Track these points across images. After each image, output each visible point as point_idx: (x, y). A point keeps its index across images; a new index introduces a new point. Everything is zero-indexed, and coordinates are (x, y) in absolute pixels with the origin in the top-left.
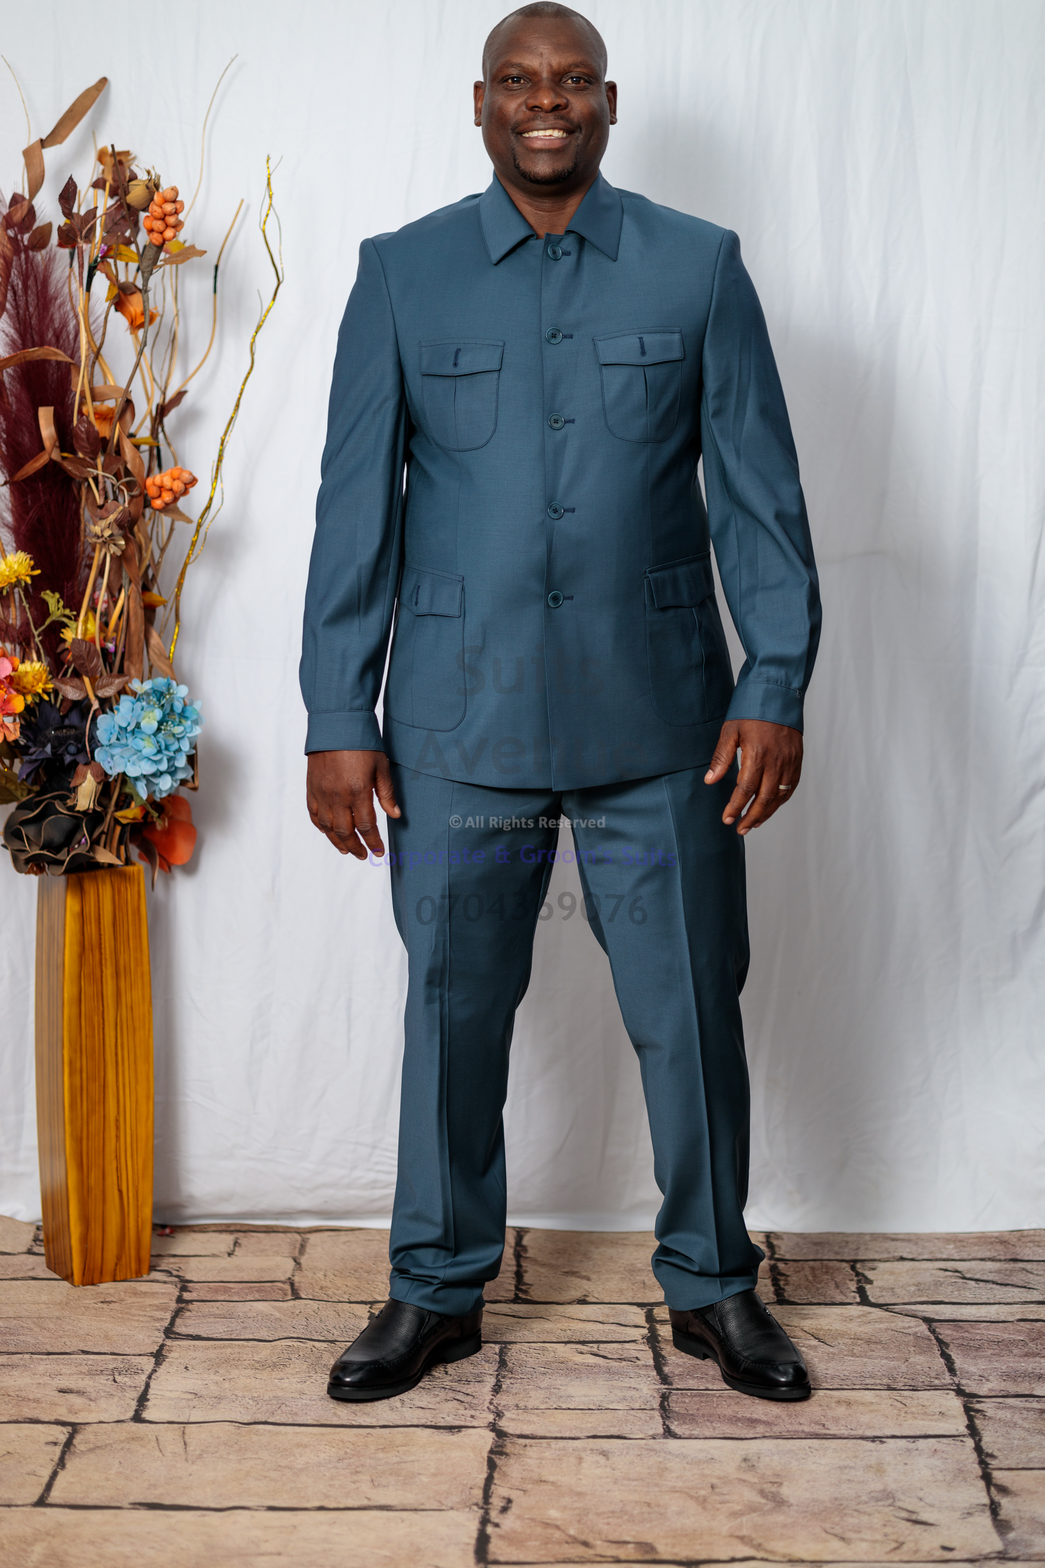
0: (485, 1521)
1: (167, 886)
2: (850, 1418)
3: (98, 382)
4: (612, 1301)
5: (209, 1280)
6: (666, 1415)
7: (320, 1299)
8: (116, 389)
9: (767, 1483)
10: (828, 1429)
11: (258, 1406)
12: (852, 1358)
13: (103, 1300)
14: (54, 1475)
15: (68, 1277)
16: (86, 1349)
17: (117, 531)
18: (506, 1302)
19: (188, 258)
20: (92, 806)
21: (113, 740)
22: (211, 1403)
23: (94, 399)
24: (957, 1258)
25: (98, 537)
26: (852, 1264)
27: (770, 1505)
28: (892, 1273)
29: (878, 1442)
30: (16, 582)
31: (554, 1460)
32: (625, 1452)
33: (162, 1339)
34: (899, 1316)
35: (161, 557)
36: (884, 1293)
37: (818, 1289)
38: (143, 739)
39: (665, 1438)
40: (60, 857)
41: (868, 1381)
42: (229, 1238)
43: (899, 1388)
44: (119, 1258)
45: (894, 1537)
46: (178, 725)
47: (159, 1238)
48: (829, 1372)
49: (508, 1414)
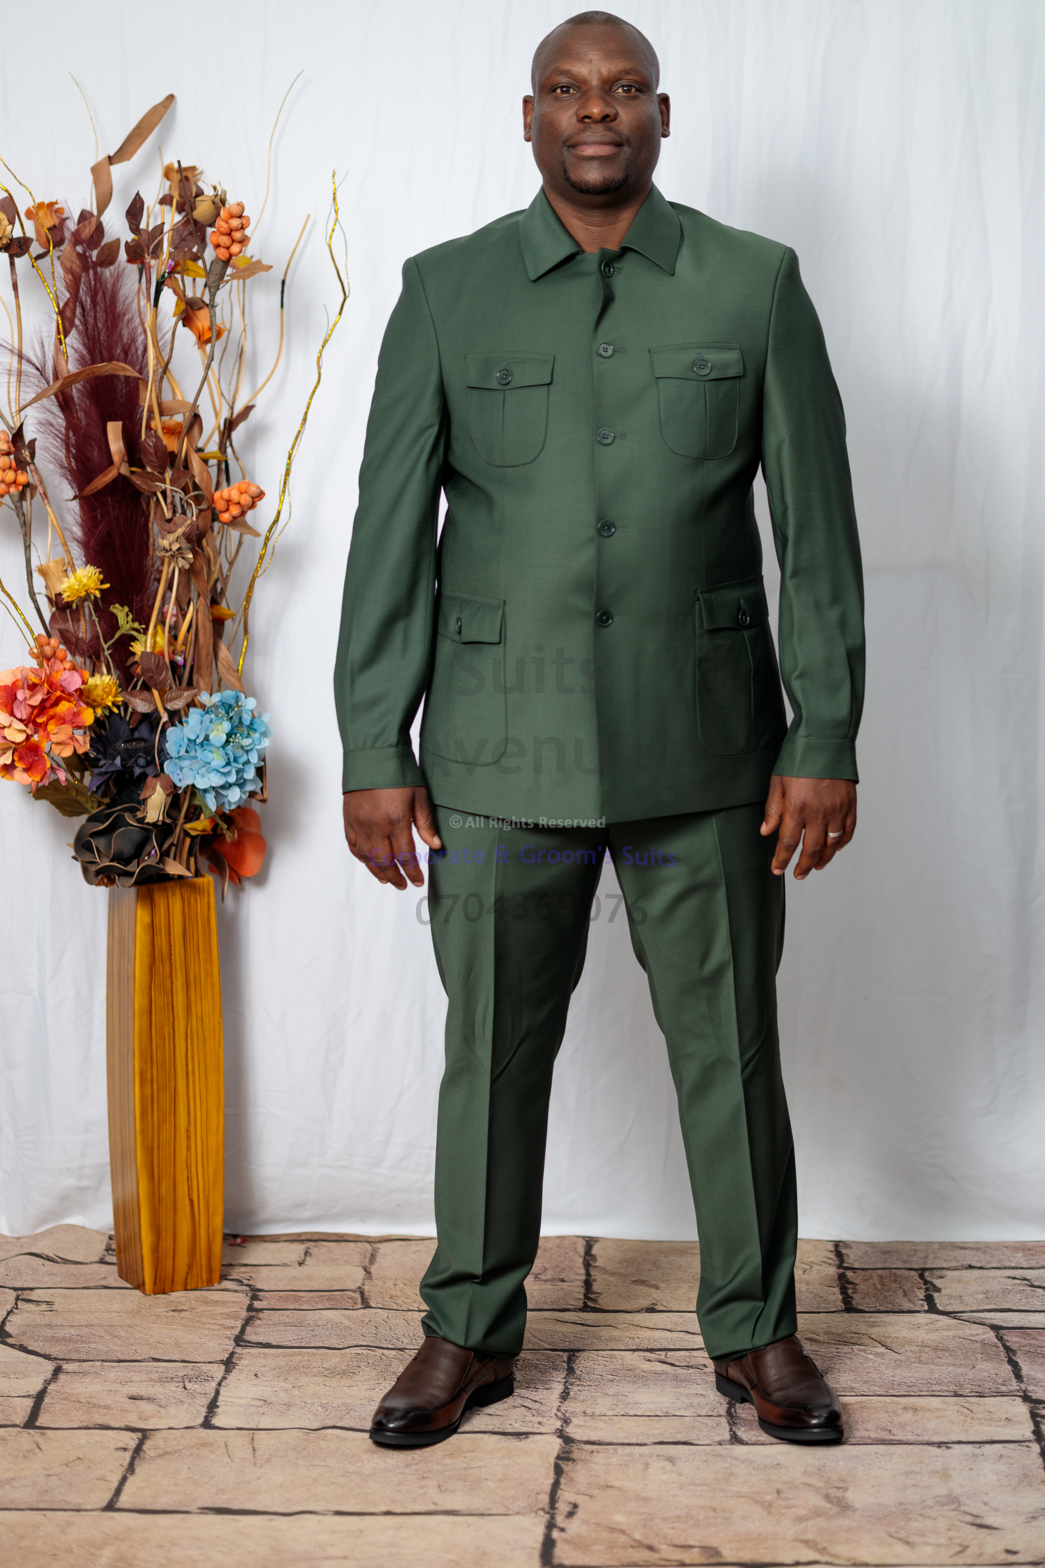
0: (551, 1526)
1: (237, 898)
2: (916, 1424)
3: (167, 397)
4: (680, 1309)
5: (280, 1289)
6: (733, 1422)
7: (390, 1308)
8: (184, 403)
9: (832, 1488)
10: (894, 1435)
11: (327, 1413)
12: (919, 1365)
13: (174, 1309)
14: (124, 1480)
15: (139, 1286)
16: (156, 1356)
17: (185, 545)
18: (574, 1310)
19: (255, 273)
20: (161, 818)
21: (183, 752)
22: (280, 1410)
23: (162, 414)
24: (1026, 1266)
25: (167, 551)
26: (920, 1272)
27: (835, 1510)
28: (960, 1281)
29: (944, 1448)
30: (85, 596)
31: (621, 1465)
32: (691, 1457)
33: (232, 1347)
34: (967, 1323)
35: (229, 570)
36: (952, 1301)
37: (886, 1297)
38: (211, 752)
39: (732, 1443)
40: (130, 868)
41: (934, 1388)
42: (300, 1248)
43: (965, 1394)
44: (190, 1267)
45: (958, 1541)
46: (247, 737)
47: (231, 1247)
48: (895, 1379)
49: (575, 1421)
